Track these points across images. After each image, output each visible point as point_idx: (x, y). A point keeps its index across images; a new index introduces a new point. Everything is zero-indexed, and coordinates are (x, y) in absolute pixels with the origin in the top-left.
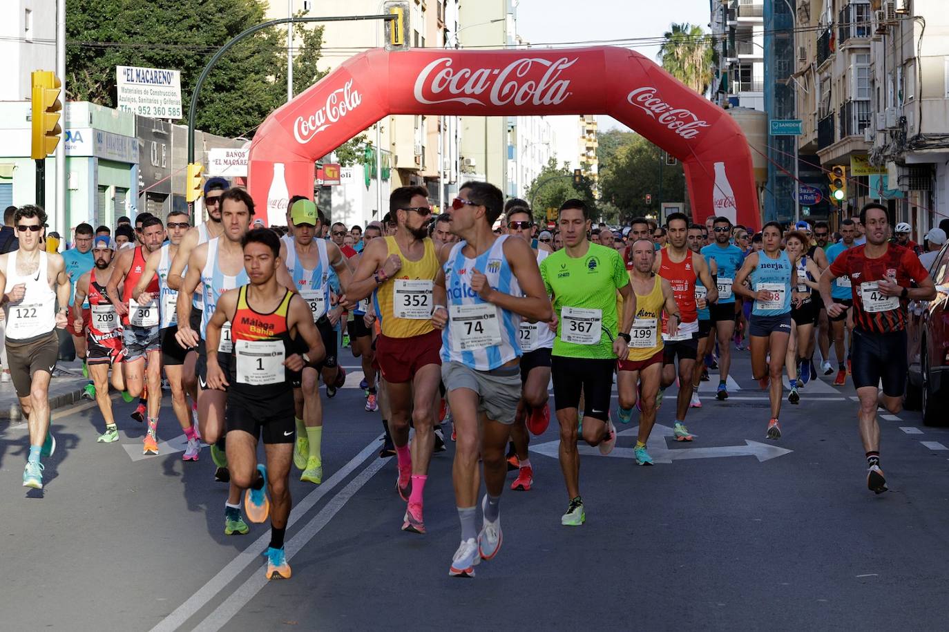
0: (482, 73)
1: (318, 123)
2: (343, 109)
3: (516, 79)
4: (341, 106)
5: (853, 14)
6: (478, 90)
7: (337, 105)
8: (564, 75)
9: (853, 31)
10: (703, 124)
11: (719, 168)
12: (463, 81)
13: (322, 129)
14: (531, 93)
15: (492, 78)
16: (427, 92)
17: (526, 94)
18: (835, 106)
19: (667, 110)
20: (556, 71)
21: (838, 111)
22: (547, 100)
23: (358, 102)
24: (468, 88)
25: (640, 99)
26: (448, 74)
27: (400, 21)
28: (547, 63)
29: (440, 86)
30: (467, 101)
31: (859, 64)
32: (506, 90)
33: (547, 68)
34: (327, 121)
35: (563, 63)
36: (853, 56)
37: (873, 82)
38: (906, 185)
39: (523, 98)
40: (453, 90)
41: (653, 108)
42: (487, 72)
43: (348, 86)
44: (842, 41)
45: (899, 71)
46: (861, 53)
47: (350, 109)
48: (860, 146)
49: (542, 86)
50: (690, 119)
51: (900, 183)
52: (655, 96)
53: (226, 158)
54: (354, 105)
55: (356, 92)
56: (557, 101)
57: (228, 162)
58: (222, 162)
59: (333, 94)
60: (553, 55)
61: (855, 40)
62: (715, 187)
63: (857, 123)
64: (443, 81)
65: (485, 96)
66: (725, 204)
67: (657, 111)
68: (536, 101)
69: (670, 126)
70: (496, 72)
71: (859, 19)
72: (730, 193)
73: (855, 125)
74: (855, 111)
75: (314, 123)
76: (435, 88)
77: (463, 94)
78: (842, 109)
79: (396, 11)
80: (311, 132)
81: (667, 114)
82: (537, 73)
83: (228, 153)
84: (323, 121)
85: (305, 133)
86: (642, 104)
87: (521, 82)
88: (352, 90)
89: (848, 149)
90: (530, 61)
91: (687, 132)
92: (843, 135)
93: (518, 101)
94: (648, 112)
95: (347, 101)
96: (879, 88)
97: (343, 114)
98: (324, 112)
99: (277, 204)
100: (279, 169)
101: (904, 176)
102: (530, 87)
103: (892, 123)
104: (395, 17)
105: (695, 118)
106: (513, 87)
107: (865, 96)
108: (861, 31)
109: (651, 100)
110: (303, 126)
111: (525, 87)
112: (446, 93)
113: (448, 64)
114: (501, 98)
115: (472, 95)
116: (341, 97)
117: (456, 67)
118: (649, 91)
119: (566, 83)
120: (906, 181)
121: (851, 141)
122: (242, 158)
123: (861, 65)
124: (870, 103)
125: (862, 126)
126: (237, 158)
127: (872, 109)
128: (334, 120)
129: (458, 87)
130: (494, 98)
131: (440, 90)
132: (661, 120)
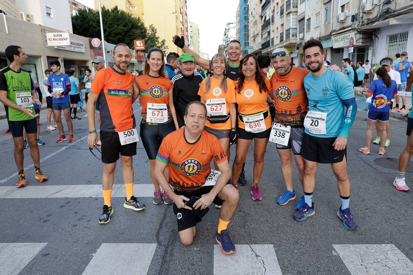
31: (293, 17)
36: (291, 15)
48: (292, 42)
53: (54, 38)
57: (55, 39)
58: (52, 39)
61: (292, 9)
63: (292, 35)
73: (291, 35)
74: (291, 31)
83: (54, 35)
107: (294, 27)
121: (289, 40)
122: (61, 37)
123: (294, 17)
124: (296, 28)
125: (293, 36)
126: (58, 37)
127: (298, 30)
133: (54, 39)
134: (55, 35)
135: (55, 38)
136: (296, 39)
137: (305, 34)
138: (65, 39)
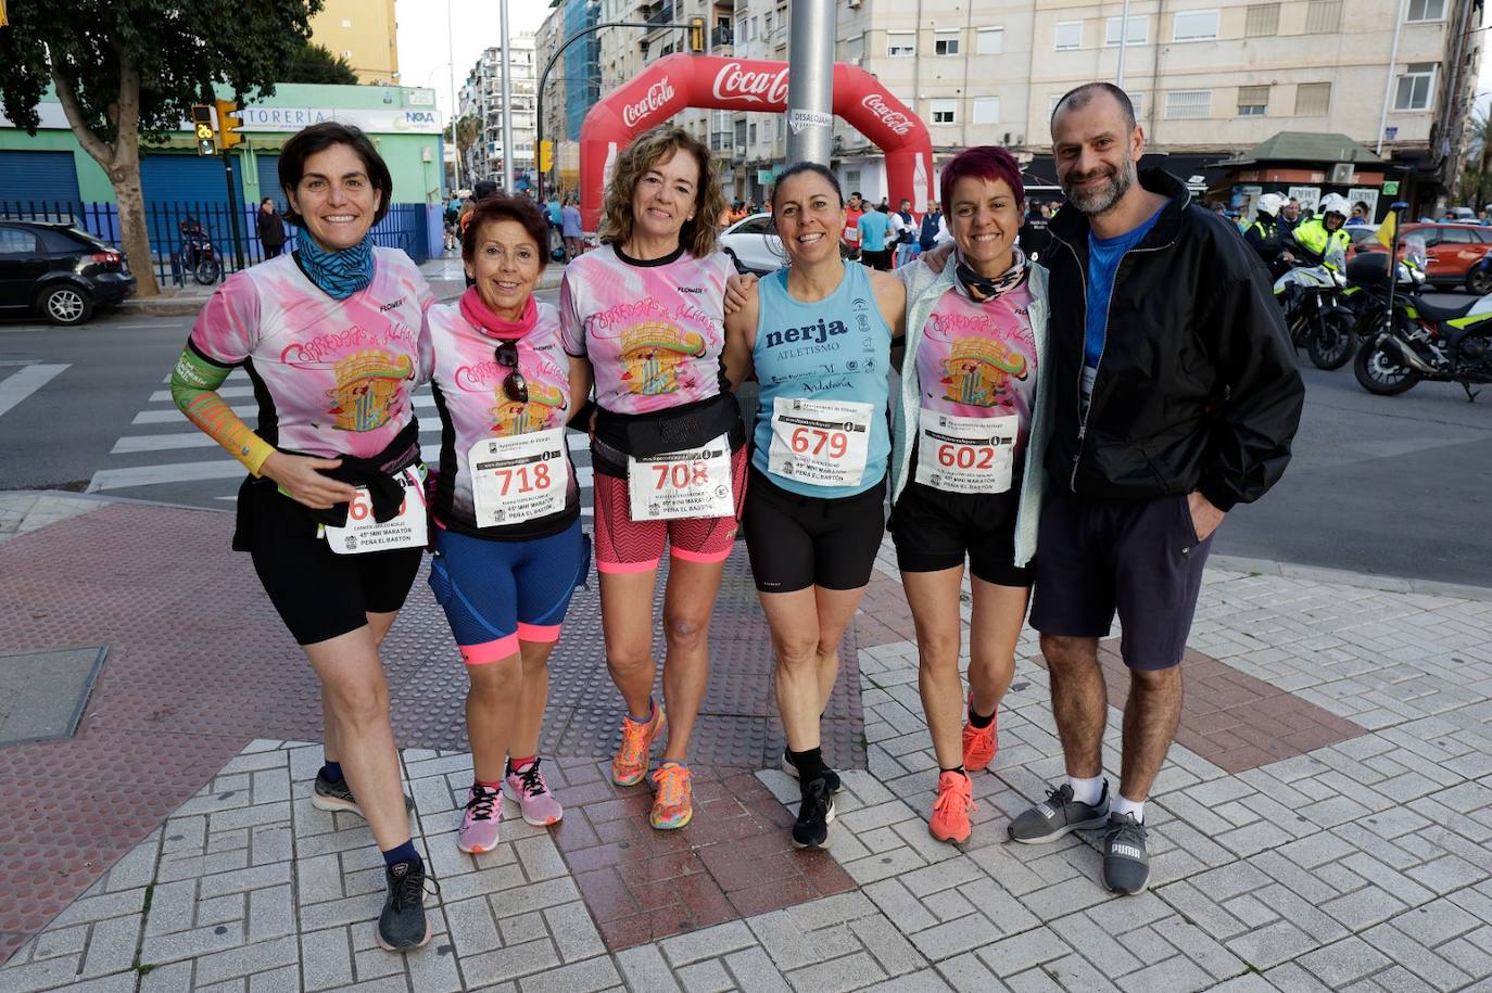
0: (764, 76)
1: (642, 111)
2: (661, 100)
4: (660, 98)
6: (760, 90)
7: (656, 96)
10: (911, 124)
11: (919, 157)
12: (749, 82)
13: (645, 115)
15: (771, 81)
16: (723, 90)
19: (888, 113)
23: (672, 95)
24: (753, 88)
25: (871, 103)
26: (739, 75)
29: (733, 85)
30: (750, 98)
32: (780, 91)
34: (649, 110)
40: (742, 89)
42: (767, 76)
43: (664, 81)
47: (667, 100)
50: (902, 121)
52: (879, 102)
54: (669, 98)
55: (670, 87)
59: (653, 88)
64: (735, 81)
65: (764, 95)
67: (882, 114)
69: (889, 125)
70: (773, 76)
73: (722, 144)
74: (722, 138)
75: (639, 110)
76: (729, 87)
77: (748, 93)
80: (637, 118)
81: (888, 116)
84: (647, 109)
85: (633, 118)
86: (872, 107)
88: (667, 84)
91: (901, 129)
94: (876, 113)
95: (663, 93)
97: (661, 104)
98: (647, 102)
105: (906, 120)
106: (785, 88)
109: (877, 105)
110: (631, 112)
112: (736, 92)
113: (738, 68)
114: (775, 98)
115: (756, 94)
116: (659, 90)
118: (877, 99)
121: (719, 153)
124: (731, 133)
125: (726, 146)
127: (734, 137)
128: (654, 109)
129: (746, 87)
130: (771, 99)
131: (733, 88)
132: (883, 120)
136: (732, 153)
137: (748, 147)
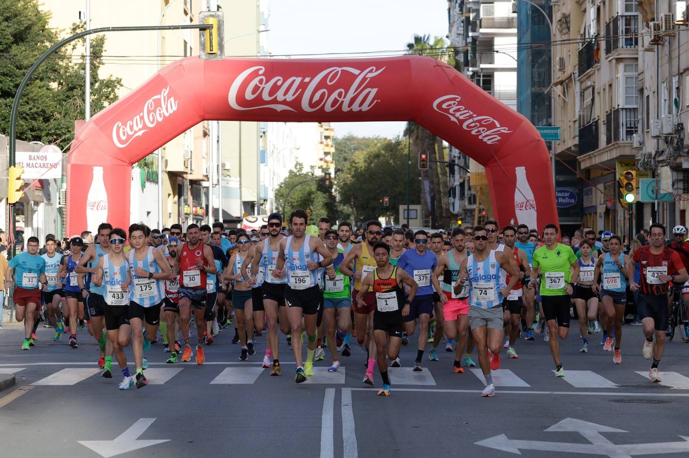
0: (294, 81)
1: (136, 128)
2: (160, 115)
3: (327, 87)
4: (158, 112)
5: (621, 25)
6: (290, 97)
7: (155, 111)
8: (372, 83)
9: (622, 42)
10: (504, 130)
11: (521, 172)
12: (275, 89)
13: (140, 133)
14: (341, 100)
15: (303, 86)
16: (240, 99)
17: (335, 101)
18: (600, 113)
19: (471, 117)
20: (364, 79)
21: (603, 118)
22: (355, 107)
23: (175, 108)
24: (280, 96)
25: (444, 106)
26: (261, 81)
27: (215, 31)
28: (356, 72)
29: (253, 93)
30: (279, 108)
31: (627, 74)
32: (317, 97)
33: (356, 76)
34: (145, 126)
35: (371, 71)
36: (621, 66)
37: (641, 91)
38: (680, 189)
39: (333, 105)
40: (266, 97)
41: (457, 114)
42: (298, 80)
43: (165, 92)
44: (608, 51)
45: (675, 80)
46: (629, 62)
47: (167, 115)
48: (627, 151)
49: (351, 94)
50: (492, 126)
51: (675, 187)
52: (459, 103)
53: (29, 162)
54: (171, 111)
55: (172, 99)
56: (365, 108)
57: (31, 165)
58: (25, 165)
59: (151, 101)
60: (362, 65)
61: (623, 50)
62: (517, 191)
63: (625, 130)
64: (256, 88)
65: (297, 102)
66: (526, 205)
67: (461, 118)
68: (345, 108)
69: (473, 133)
70: (307, 80)
71: (627, 31)
72: (531, 196)
73: (622, 131)
74: (622, 118)
75: (132, 128)
76: (249, 96)
77: (275, 101)
78: (608, 116)
79: (211, 21)
80: (129, 137)
81: (471, 120)
82: (346, 81)
83: (30, 156)
84: (140, 126)
85: (123, 138)
86: (447, 111)
87: (331, 90)
88: (169, 96)
89: (615, 154)
90: (339, 69)
91: (489, 137)
92: (609, 141)
93: (328, 108)
94: (453, 119)
95: (164, 107)
96: (648, 97)
97: (160, 119)
98: (142, 118)
99: (97, 206)
100: (98, 173)
101: (678, 181)
102: (340, 95)
103: (668, 129)
104: (210, 27)
105: (498, 125)
106: (323, 94)
107: (633, 104)
108: (629, 42)
109: (456, 108)
110: (121, 131)
111: (335, 95)
112: (259, 100)
113: (261, 72)
114: (311, 105)
115: (284, 102)
116: (158, 103)
117: (269, 75)
118: (454, 99)
119: (374, 91)
120: (681, 185)
122: (44, 161)
123: (629, 74)
125: (629, 133)
126: (39, 161)
128: (151, 126)
129: (271, 94)
130: (305, 105)
131: (253, 97)
132: (464, 126)
133: (28, 165)
134: (32, 157)
135: (31, 162)
138: (54, 166)
